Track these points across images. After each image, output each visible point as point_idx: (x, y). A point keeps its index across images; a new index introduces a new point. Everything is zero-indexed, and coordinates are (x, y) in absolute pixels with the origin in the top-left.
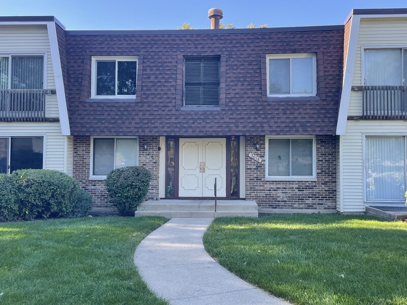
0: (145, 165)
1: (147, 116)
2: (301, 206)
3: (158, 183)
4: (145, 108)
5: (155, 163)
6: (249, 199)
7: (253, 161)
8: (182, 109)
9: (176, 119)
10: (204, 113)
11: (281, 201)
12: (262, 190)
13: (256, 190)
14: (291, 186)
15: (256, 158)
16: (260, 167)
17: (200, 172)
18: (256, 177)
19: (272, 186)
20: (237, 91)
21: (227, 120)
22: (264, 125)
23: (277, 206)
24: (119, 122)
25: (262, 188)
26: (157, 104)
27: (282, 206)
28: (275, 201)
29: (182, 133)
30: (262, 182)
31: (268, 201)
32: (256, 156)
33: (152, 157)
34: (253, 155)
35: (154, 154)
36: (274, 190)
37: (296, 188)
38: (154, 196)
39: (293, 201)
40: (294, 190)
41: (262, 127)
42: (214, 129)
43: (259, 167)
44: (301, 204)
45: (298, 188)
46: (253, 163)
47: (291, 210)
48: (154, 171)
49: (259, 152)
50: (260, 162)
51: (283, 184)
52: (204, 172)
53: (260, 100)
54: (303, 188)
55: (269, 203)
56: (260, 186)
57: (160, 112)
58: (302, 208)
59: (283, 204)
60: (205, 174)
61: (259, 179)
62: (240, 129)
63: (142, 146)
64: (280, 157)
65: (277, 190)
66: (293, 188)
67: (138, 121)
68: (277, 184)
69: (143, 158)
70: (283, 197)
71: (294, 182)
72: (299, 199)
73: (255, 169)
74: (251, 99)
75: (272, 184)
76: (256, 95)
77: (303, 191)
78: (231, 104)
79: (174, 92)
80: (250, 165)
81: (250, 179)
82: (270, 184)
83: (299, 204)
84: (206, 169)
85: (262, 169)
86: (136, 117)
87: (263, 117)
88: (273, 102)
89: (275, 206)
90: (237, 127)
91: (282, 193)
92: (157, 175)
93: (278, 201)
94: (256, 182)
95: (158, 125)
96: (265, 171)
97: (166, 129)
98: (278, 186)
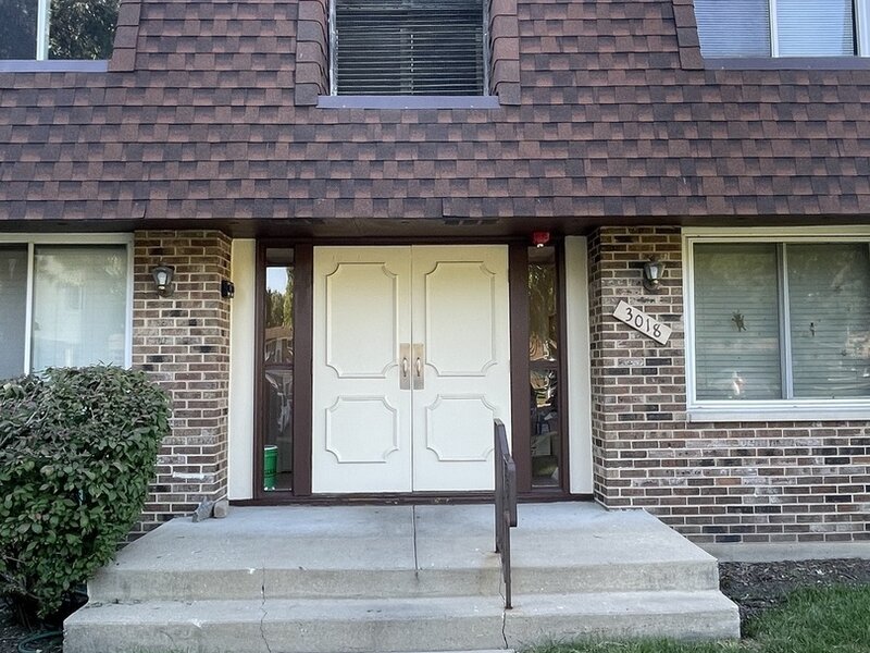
0: (159, 359)
1: (159, 134)
2: (842, 527)
3: (222, 438)
4: (154, 97)
5: (205, 349)
6: (617, 502)
7: (632, 336)
8: (323, 101)
9: (300, 144)
10: (426, 120)
11: (759, 509)
12: (677, 463)
13: (649, 464)
14: (797, 442)
15: (648, 324)
16: (663, 362)
17: (404, 386)
18: (649, 408)
19: (717, 444)
20: (569, 29)
21: (531, 150)
22: (699, 173)
23: (742, 529)
24: (29, 158)
25: (673, 453)
26: (211, 81)
27: (762, 528)
28: (732, 510)
29: (327, 208)
30: (676, 426)
31: (704, 510)
32: (645, 316)
33: (193, 323)
34: (635, 312)
35: (203, 313)
36: (728, 463)
37: (817, 452)
38: (200, 498)
39: (804, 509)
40: (810, 461)
41: (693, 180)
42: (476, 189)
43: (661, 362)
44: (841, 518)
45: (825, 452)
46: (634, 344)
47: (797, 545)
48: (202, 386)
49: (657, 298)
50: (663, 339)
51: (763, 434)
52: (419, 385)
53: (675, 65)
54: (847, 451)
55: (707, 520)
56: (663, 445)
57: (221, 116)
58: (845, 538)
59: (763, 519)
60: (423, 397)
61: (662, 417)
62: (594, 188)
63: (144, 277)
64: (738, 321)
65: (739, 463)
66: (805, 452)
67: (117, 153)
68: (735, 434)
69: (153, 331)
70: (764, 491)
71: (810, 423)
72: (829, 499)
73: (644, 371)
74: (631, 63)
75: (718, 435)
76: (653, 45)
77: (847, 461)
78: (545, 82)
79: (287, 30)
80: (621, 353)
81: (624, 417)
82: (707, 435)
83: (833, 518)
84: (428, 373)
85: (672, 371)
86: (109, 138)
87: (694, 135)
88: (729, 72)
89: (734, 529)
90: (581, 180)
91: (761, 472)
92: (214, 404)
93: (744, 510)
94: (646, 426)
95: (212, 174)
96: (682, 380)
97: (247, 190)
98: (743, 444)
